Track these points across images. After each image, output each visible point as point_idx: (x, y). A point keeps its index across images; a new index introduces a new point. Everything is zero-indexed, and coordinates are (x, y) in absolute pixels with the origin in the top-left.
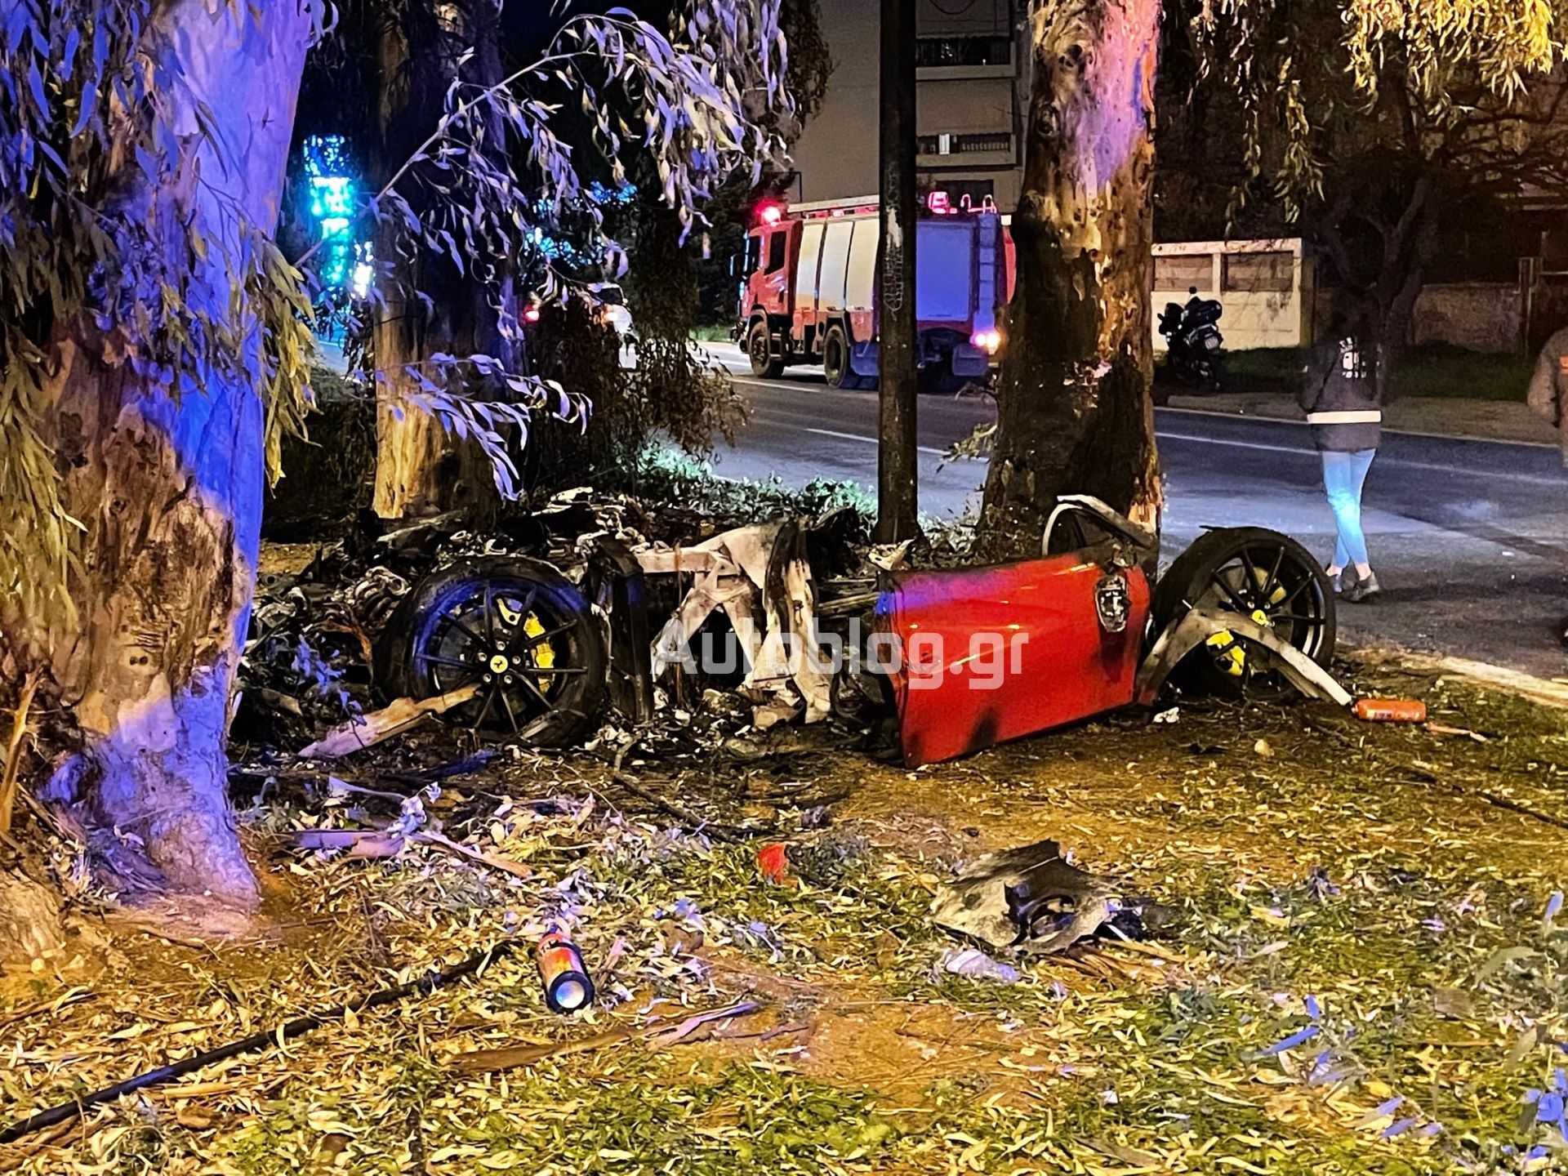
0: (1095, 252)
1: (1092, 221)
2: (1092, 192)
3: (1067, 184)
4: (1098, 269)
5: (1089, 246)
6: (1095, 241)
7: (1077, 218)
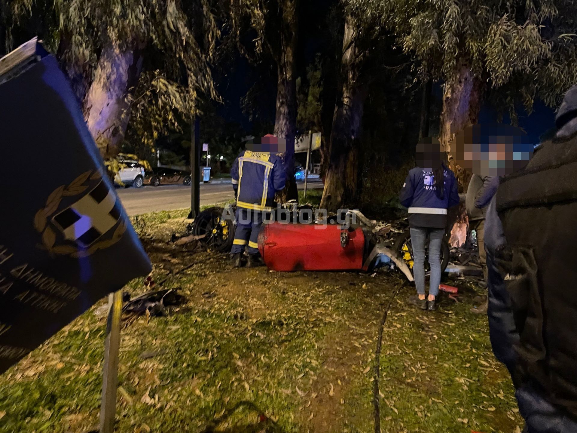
0: (448, 153)
1: (448, 144)
2: (449, 135)
3: (443, 134)
4: (449, 157)
5: (447, 151)
6: (449, 150)
7: (444, 143)
